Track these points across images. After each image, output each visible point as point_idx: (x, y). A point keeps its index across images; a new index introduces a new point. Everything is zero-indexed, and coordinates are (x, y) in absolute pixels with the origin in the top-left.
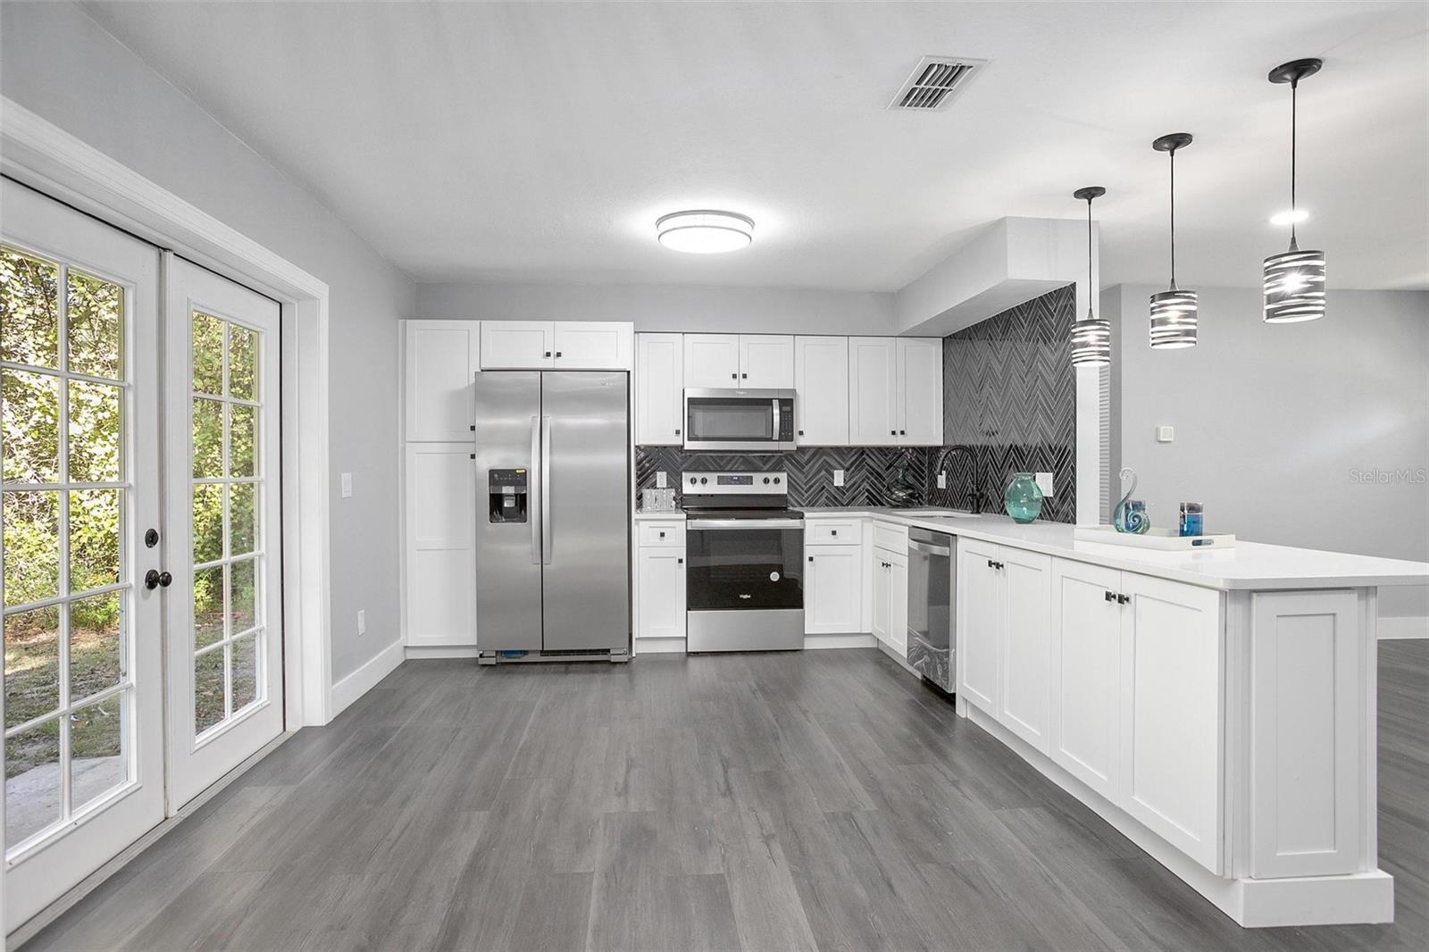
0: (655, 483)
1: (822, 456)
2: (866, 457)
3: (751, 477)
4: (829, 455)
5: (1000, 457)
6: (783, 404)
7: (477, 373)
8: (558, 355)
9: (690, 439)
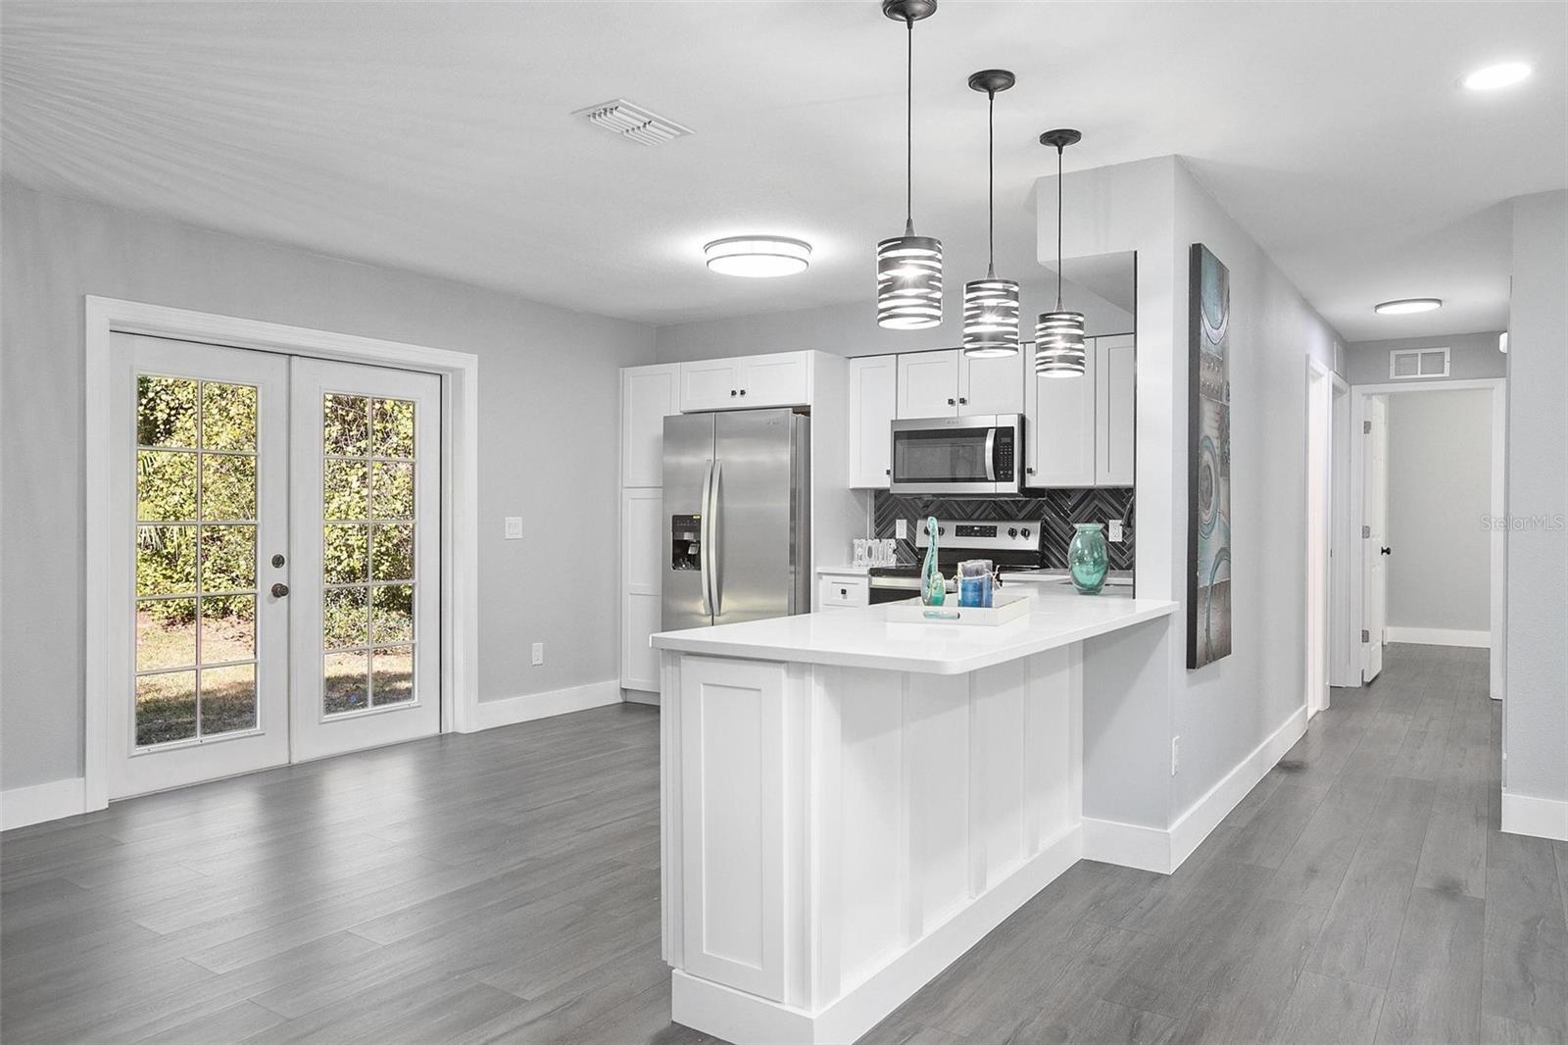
0: (894, 532)
1: (1093, 499)
3: (996, 527)
4: (1102, 499)
6: (1003, 434)
7: (665, 418)
8: (743, 393)
9: (896, 480)
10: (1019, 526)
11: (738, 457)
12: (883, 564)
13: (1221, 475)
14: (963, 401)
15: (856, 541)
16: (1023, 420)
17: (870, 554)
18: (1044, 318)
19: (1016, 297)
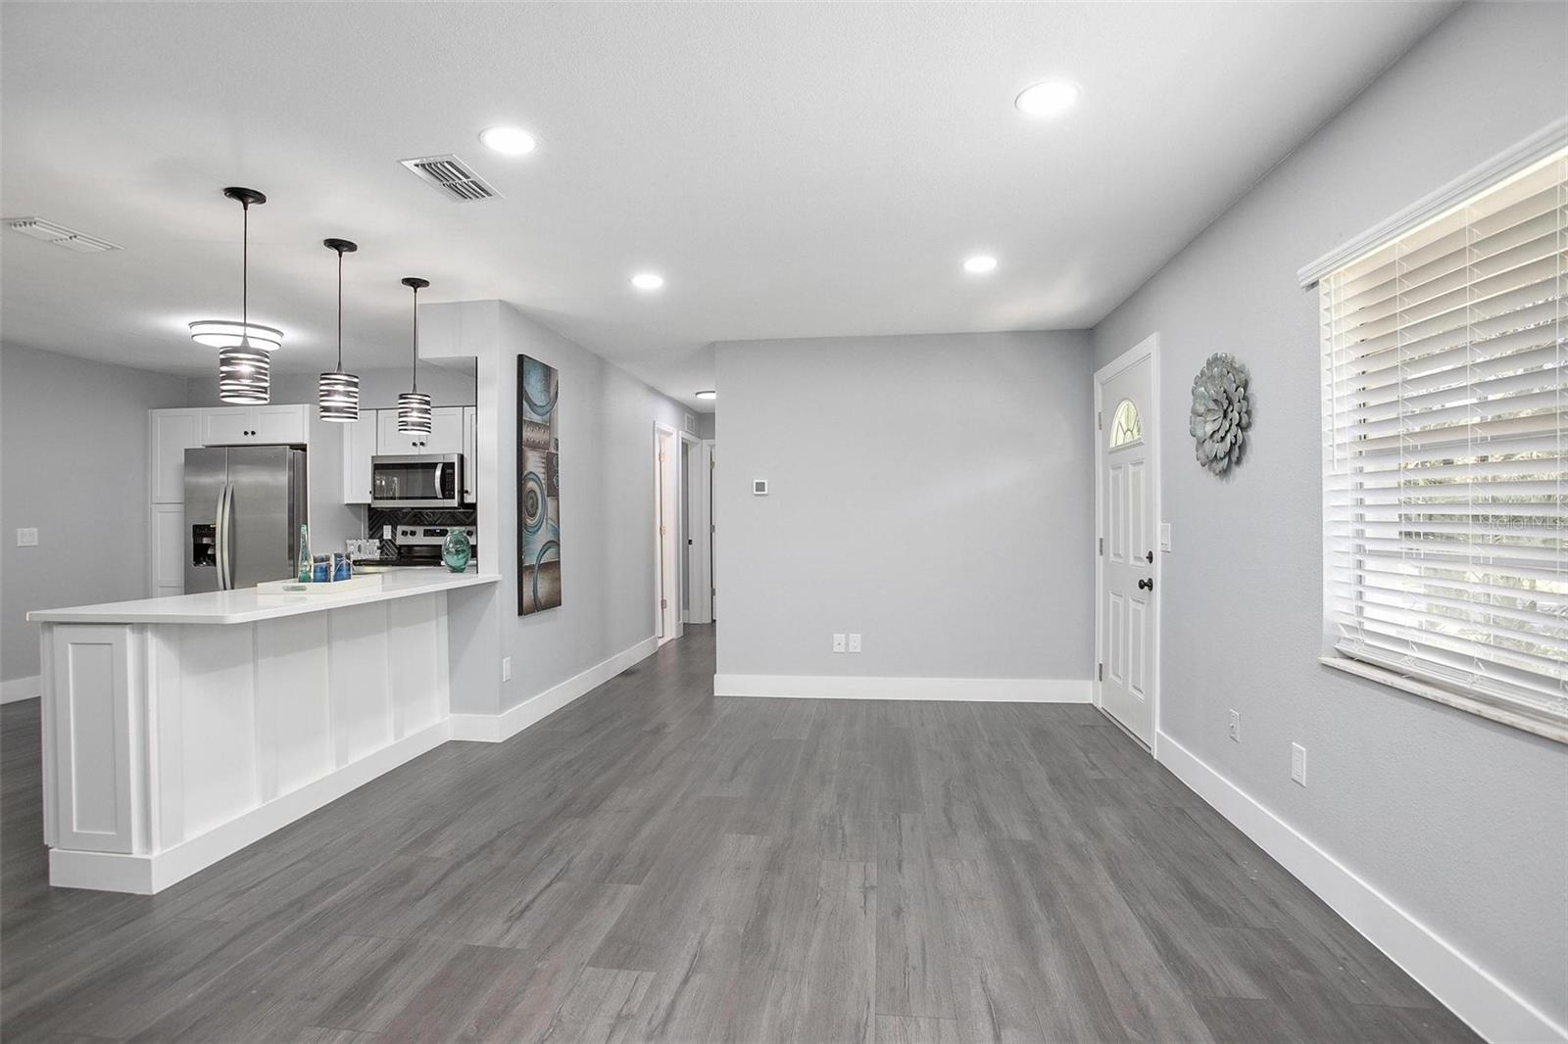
6: (448, 467)
7: (186, 450)
8: (253, 433)
9: (375, 498)
11: (248, 478)
12: (370, 557)
13: (548, 496)
14: (422, 444)
15: (348, 542)
16: (462, 458)
17: (359, 550)
18: (402, 397)
19: (355, 385)
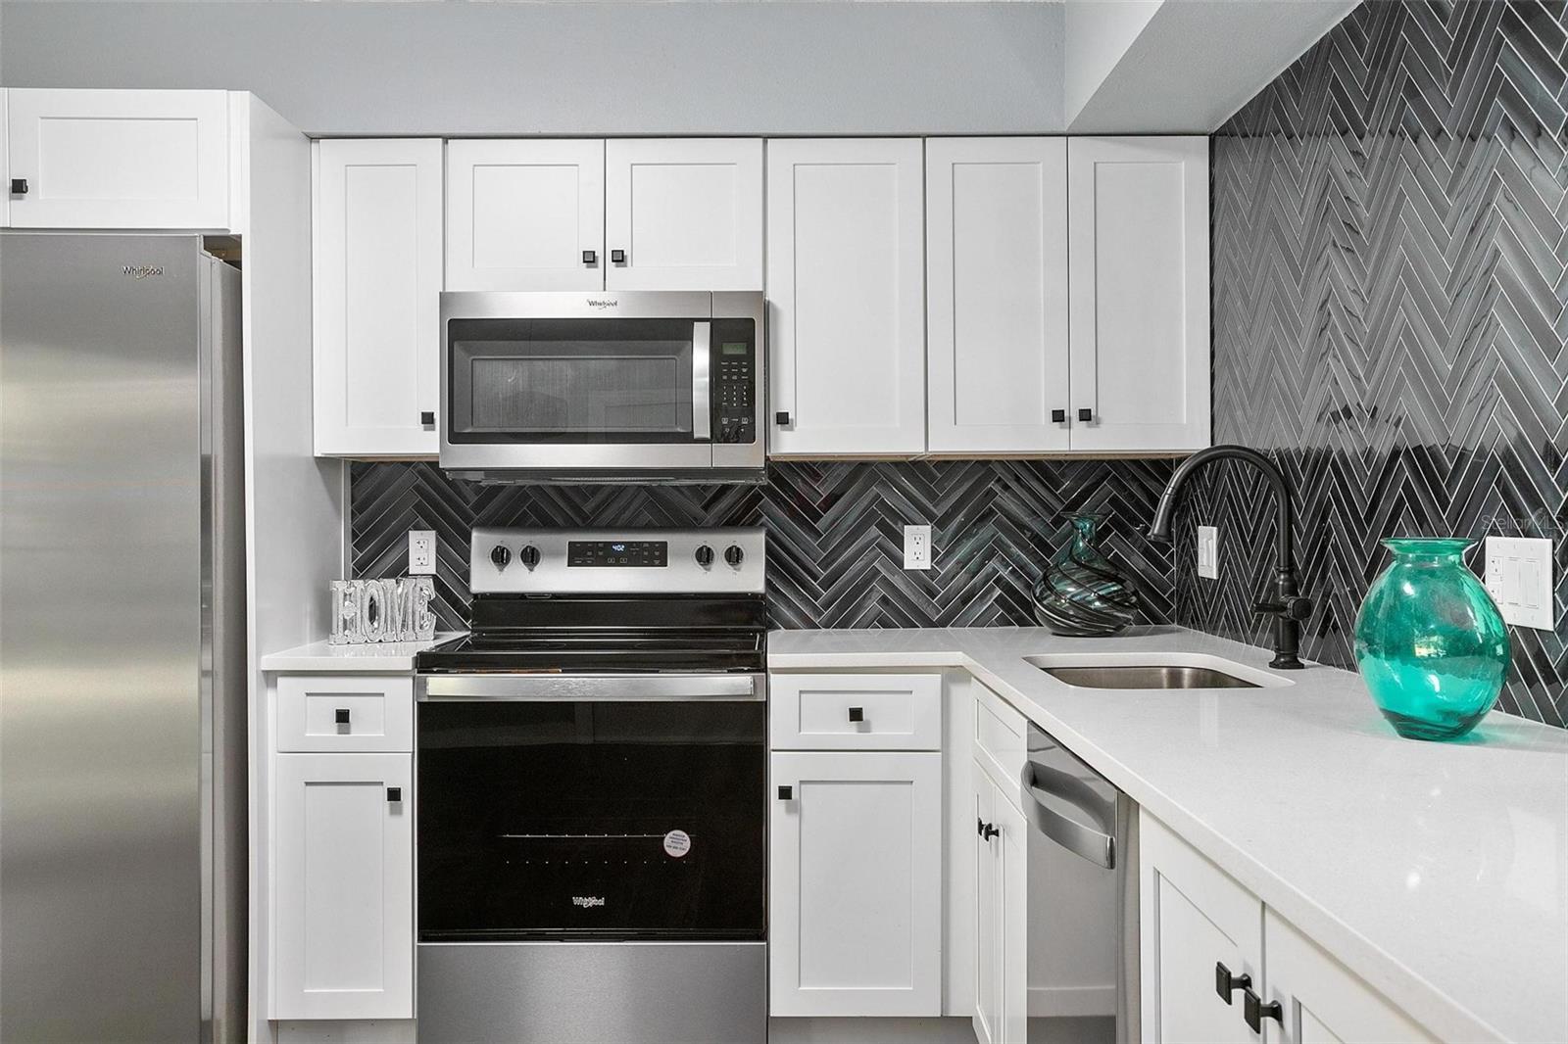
0: (404, 561)
1: (868, 485)
2: (997, 488)
3: (665, 545)
4: (890, 483)
5: (1362, 486)
6: (729, 336)
9: (455, 437)
10: (719, 542)
